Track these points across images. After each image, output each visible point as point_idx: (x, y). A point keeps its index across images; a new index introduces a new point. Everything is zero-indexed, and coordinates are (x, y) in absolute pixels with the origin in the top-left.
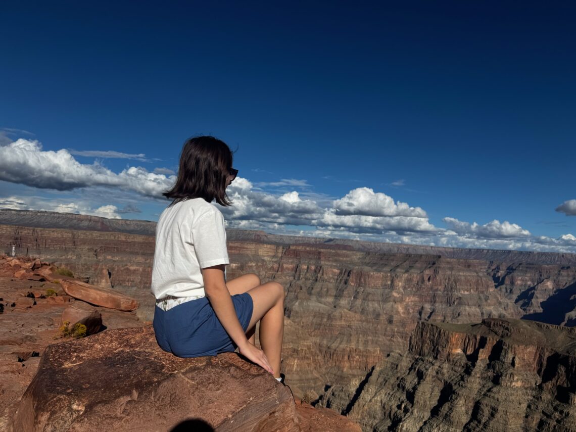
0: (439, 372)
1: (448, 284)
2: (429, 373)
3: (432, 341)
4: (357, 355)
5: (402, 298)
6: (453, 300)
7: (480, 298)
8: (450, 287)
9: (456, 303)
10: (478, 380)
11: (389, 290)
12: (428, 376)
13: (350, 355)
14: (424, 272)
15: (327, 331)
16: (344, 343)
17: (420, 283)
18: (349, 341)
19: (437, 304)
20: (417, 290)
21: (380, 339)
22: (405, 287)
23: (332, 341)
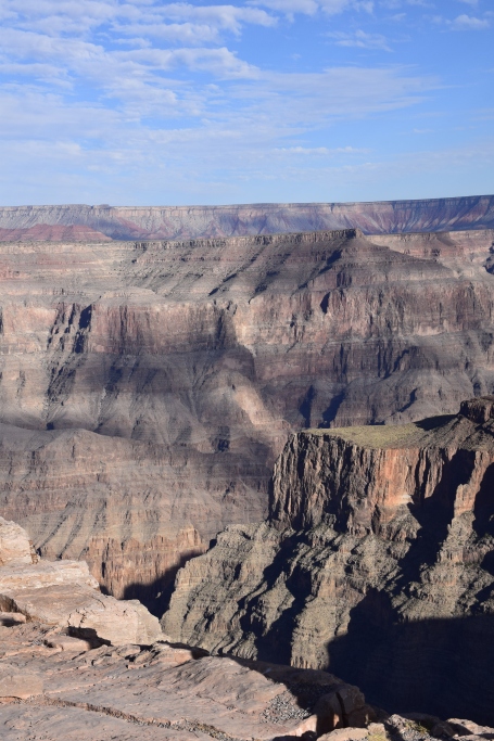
0: (354, 567)
1: (378, 313)
2: (327, 575)
3: (329, 483)
4: (129, 558)
6: (395, 357)
7: (468, 343)
8: (383, 320)
9: (402, 368)
10: (456, 572)
11: (213, 353)
12: (323, 583)
13: (108, 564)
14: (310, 284)
15: (32, 504)
16: (86, 529)
17: (300, 321)
18: (100, 521)
19: (351, 378)
20: (293, 341)
21: (196, 502)
22: (259, 338)
23: (49, 530)
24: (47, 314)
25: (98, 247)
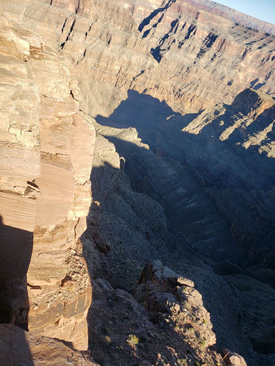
0: (244, 124)
2: (237, 123)
4: (198, 100)
5: (246, 69)
10: (265, 135)
11: (240, 60)
12: (235, 124)
13: (193, 99)
14: (273, 52)
15: (183, 79)
16: (192, 89)
17: (265, 60)
18: (196, 89)
19: (269, 80)
20: (260, 65)
21: (218, 94)
22: (253, 61)
23: (184, 86)
24: (206, 34)
25: (227, 20)
